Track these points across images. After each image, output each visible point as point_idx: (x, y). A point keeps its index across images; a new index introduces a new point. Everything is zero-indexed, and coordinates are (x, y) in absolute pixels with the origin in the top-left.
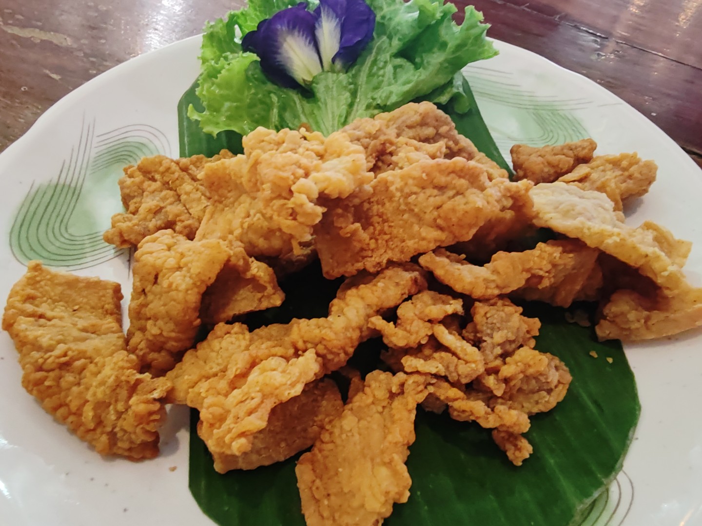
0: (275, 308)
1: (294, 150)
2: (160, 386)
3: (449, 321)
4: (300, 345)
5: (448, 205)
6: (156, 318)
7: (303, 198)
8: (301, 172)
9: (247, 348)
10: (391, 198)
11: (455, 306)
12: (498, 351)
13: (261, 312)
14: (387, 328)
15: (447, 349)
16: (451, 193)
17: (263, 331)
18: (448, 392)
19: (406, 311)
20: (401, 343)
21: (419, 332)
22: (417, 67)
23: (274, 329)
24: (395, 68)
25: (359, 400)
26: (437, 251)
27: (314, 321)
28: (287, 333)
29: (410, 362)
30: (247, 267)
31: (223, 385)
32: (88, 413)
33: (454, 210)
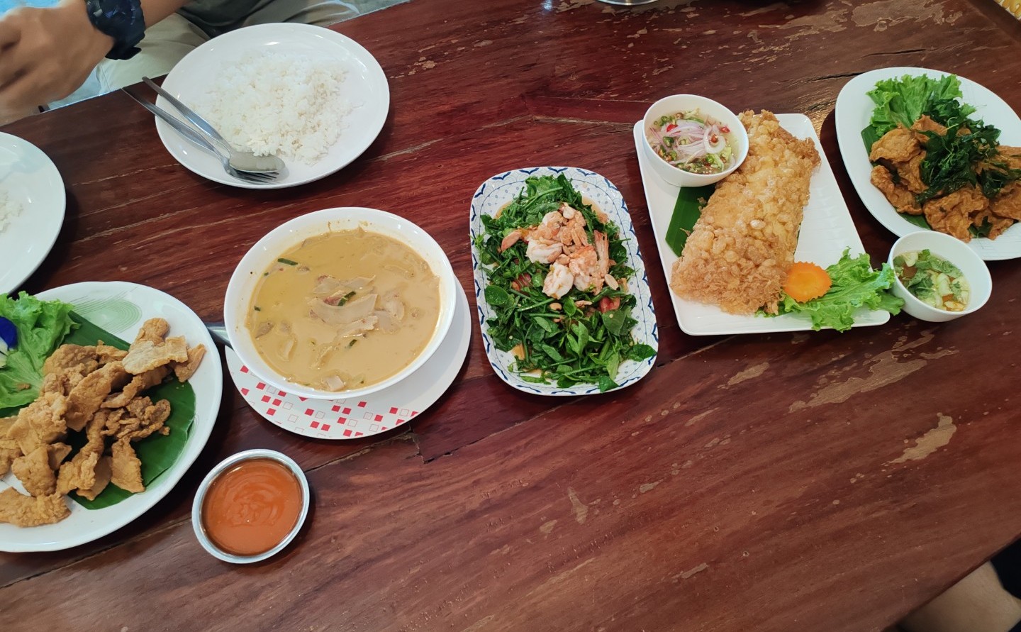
0: (71, 452)
1: (40, 410)
2: (58, 494)
3: (122, 418)
4: (88, 453)
5: (97, 389)
6: (40, 481)
7: (58, 422)
8: (50, 415)
9: (74, 466)
10: (79, 398)
11: (122, 411)
12: (141, 413)
13: (68, 456)
14: (107, 432)
15: (125, 425)
16: (95, 385)
17: (74, 460)
18: (135, 434)
19: (108, 424)
20: (113, 433)
21: (116, 426)
22: (46, 328)
23: (76, 456)
24: (37, 334)
25: (114, 455)
26: (104, 401)
27: (86, 446)
28: (82, 454)
29: (119, 435)
30: (53, 448)
31: (77, 477)
32: (44, 516)
33: (99, 389)
